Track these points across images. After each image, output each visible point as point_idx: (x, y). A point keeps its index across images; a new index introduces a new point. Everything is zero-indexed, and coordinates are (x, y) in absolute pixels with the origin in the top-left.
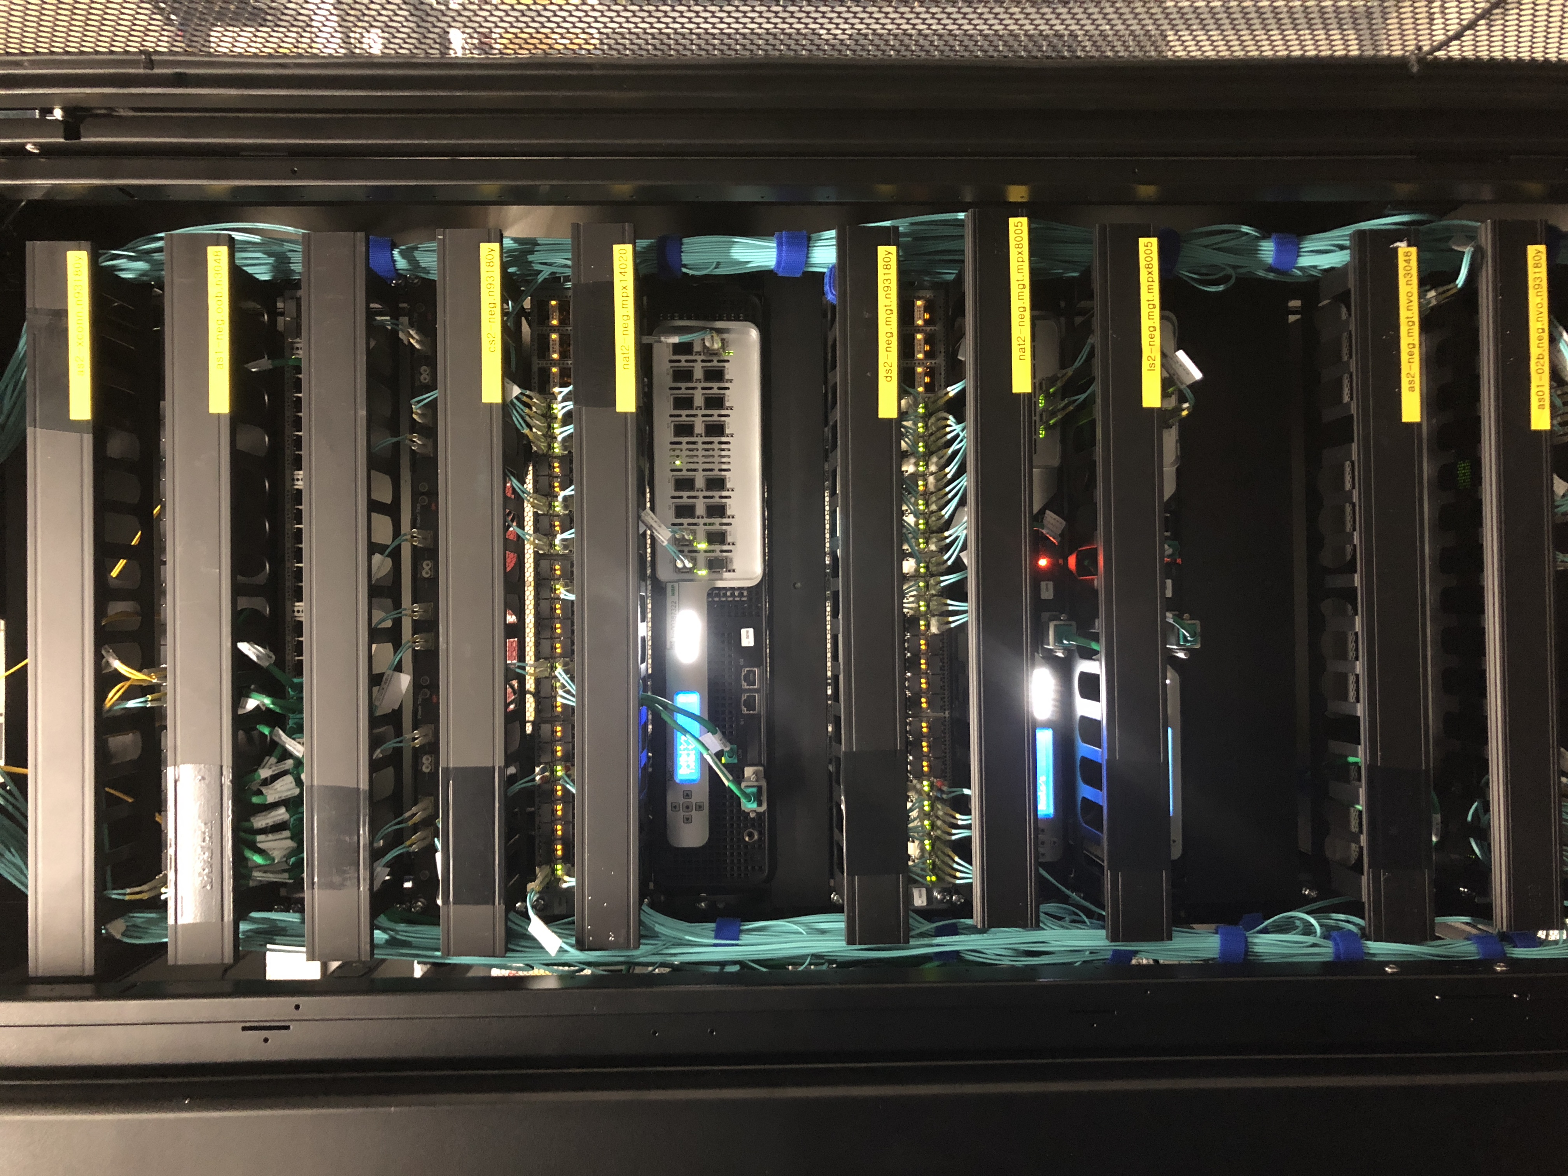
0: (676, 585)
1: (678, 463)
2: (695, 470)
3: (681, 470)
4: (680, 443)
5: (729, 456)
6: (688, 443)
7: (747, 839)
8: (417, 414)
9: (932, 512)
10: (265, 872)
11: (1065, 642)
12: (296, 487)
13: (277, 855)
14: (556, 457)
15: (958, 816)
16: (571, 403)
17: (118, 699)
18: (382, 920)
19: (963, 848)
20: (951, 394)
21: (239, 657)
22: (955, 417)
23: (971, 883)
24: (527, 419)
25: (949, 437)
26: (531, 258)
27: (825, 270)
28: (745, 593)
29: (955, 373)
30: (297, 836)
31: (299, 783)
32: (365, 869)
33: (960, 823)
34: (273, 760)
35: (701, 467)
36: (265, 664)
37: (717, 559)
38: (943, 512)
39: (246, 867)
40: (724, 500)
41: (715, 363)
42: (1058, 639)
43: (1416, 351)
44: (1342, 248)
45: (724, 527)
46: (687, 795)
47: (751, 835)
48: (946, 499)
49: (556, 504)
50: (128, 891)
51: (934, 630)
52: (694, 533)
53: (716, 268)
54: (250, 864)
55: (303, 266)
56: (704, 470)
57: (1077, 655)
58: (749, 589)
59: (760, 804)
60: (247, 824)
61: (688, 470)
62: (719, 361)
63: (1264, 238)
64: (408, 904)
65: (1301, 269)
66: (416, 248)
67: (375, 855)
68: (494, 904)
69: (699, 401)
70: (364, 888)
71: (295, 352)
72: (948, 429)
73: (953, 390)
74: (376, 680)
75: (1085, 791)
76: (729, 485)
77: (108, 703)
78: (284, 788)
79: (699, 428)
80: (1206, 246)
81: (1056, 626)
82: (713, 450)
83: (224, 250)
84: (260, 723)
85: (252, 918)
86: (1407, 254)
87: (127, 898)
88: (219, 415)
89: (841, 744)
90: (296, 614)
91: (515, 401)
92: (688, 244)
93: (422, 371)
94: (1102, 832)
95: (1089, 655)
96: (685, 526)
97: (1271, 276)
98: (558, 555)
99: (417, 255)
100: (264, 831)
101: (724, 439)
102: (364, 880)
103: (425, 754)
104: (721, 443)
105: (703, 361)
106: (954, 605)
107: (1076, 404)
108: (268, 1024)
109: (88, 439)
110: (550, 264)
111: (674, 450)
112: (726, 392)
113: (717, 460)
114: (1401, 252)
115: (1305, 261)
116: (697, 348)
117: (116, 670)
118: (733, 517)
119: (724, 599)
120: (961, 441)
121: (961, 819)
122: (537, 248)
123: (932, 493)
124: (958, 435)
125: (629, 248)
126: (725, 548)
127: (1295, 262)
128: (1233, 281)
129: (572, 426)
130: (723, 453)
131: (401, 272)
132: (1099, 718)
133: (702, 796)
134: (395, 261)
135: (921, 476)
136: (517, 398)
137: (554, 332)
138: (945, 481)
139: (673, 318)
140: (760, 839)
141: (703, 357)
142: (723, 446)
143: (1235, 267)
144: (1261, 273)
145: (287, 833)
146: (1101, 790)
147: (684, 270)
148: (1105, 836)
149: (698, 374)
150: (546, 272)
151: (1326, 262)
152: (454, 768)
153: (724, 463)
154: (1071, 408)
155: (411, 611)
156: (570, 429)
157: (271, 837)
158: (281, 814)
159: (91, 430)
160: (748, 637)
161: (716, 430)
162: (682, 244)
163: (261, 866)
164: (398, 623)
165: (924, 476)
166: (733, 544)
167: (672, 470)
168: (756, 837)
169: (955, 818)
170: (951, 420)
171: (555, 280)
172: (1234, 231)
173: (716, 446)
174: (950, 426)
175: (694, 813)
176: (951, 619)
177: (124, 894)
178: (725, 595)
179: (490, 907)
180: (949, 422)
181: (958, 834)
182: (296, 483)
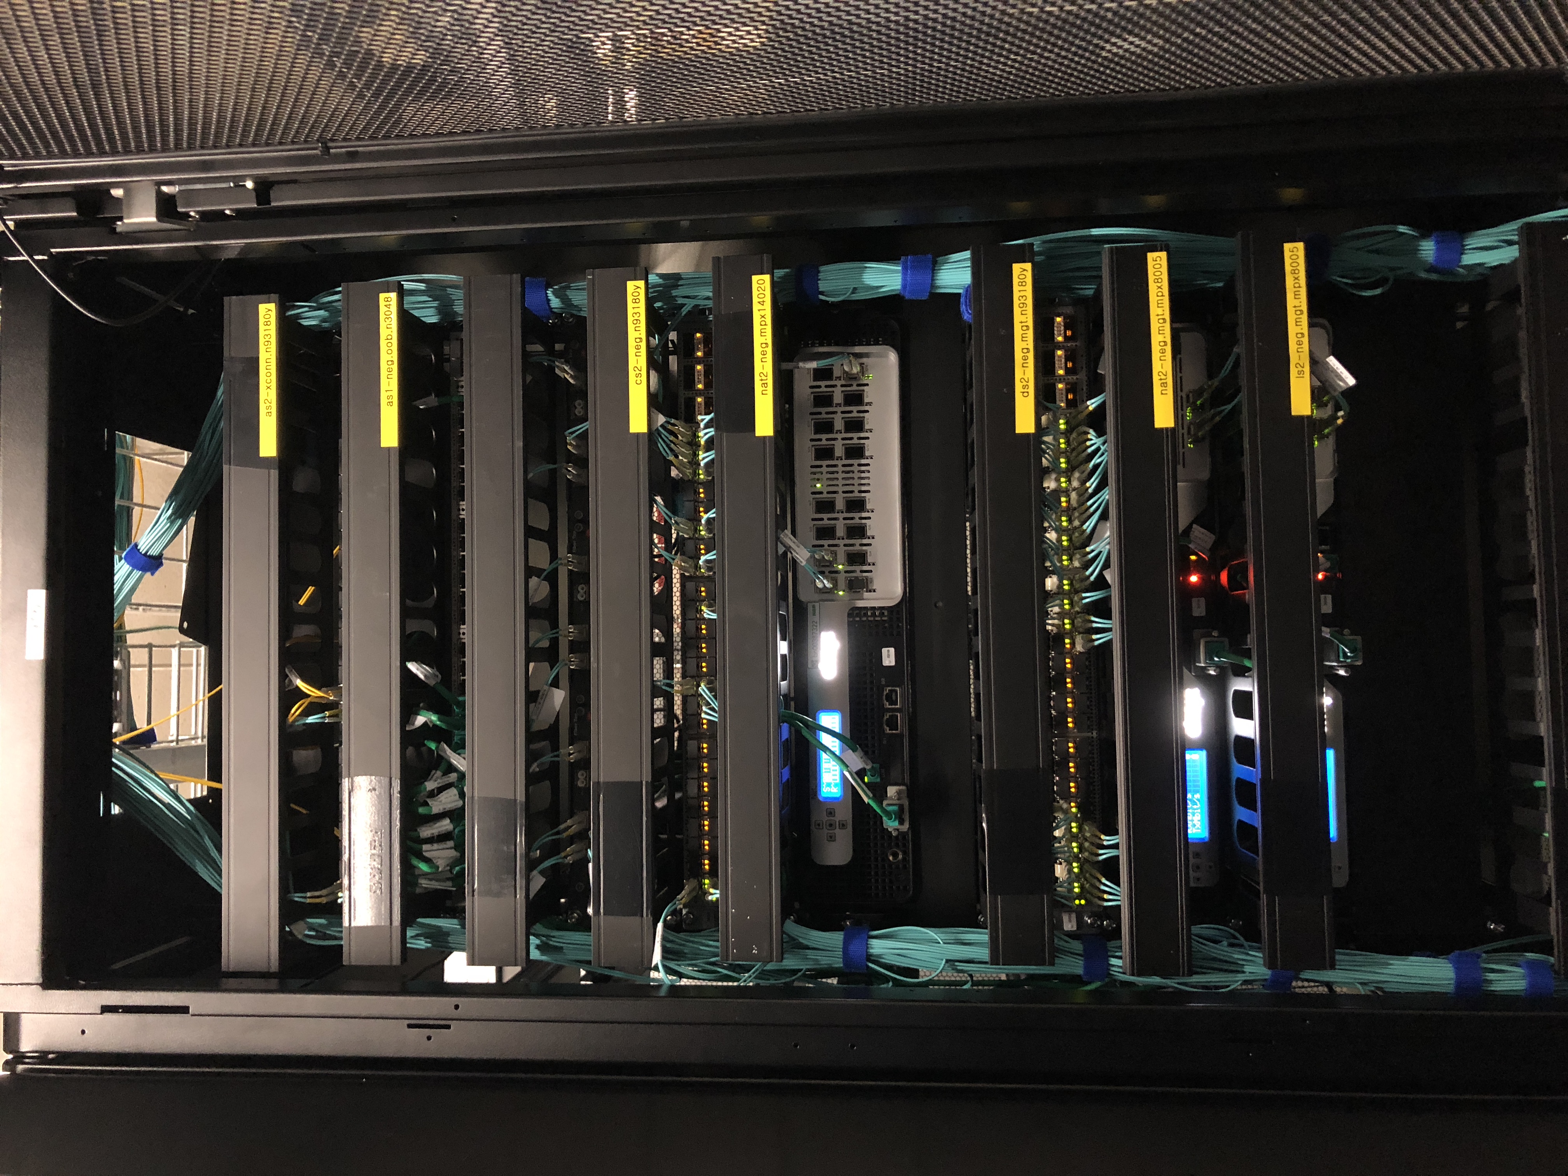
0: (817, 605)
1: (818, 485)
2: (835, 492)
3: (821, 493)
4: (821, 466)
5: (868, 478)
6: (828, 466)
7: (891, 858)
8: (571, 444)
9: (1076, 528)
10: (431, 880)
11: (1216, 659)
12: (461, 517)
13: (441, 864)
14: (701, 484)
15: (1103, 837)
16: (712, 429)
17: (299, 715)
18: (538, 928)
19: (1110, 869)
20: (1091, 408)
21: (406, 675)
22: (1095, 431)
23: (1119, 906)
24: (672, 445)
25: (1090, 450)
26: (674, 293)
27: (961, 291)
28: (886, 613)
29: (1096, 387)
30: (460, 847)
31: (462, 795)
32: (521, 877)
33: (1105, 843)
34: (439, 773)
35: (840, 489)
36: (432, 682)
37: (857, 578)
38: (1085, 527)
39: (413, 875)
40: (864, 521)
41: (855, 388)
42: (1209, 656)
44: (1510, 243)
45: (864, 548)
46: (831, 813)
47: (895, 855)
48: (1088, 513)
49: (701, 528)
50: (309, 894)
51: (1079, 648)
52: (835, 554)
53: (853, 293)
54: (417, 872)
55: (465, 308)
56: (844, 492)
57: (1230, 673)
58: (889, 608)
59: (901, 822)
60: (412, 834)
61: (828, 493)
62: (859, 385)
63: (1425, 236)
64: (565, 915)
65: (1465, 267)
66: (569, 287)
67: (531, 865)
68: (642, 916)
69: (839, 424)
70: (520, 895)
71: (460, 390)
72: (1088, 443)
73: (1092, 404)
74: (532, 697)
75: (1241, 813)
76: (869, 506)
77: (291, 719)
78: (448, 800)
79: (839, 451)
80: (1358, 249)
81: (1206, 642)
82: (853, 472)
83: (393, 296)
84: (428, 739)
85: (420, 923)
87: (308, 901)
88: (389, 449)
89: (982, 762)
90: (462, 636)
91: (660, 429)
92: (825, 271)
93: (576, 404)
94: (1258, 855)
95: (1241, 672)
96: (826, 547)
97: (1434, 277)
98: (703, 577)
99: (568, 292)
100: (430, 840)
101: (863, 461)
102: (521, 888)
103: (581, 769)
104: (860, 465)
105: (842, 386)
106: (1098, 622)
107: (1222, 415)
108: (431, 1022)
109: (274, 474)
110: (694, 297)
111: (815, 473)
112: (866, 415)
113: (856, 482)
115: (1469, 259)
116: (837, 373)
117: (297, 687)
118: (873, 538)
119: (864, 619)
120: (1103, 454)
121: (1107, 840)
122: (680, 283)
123: (1075, 509)
124: (1098, 449)
125: (767, 278)
126: (865, 568)
127: (1460, 261)
128: (1390, 282)
129: (713, 452)
130: (863, 475)
131: (555, 310)
132: (1252, 737)
133: (845, 814)
134: (549, 300)
135: (1063, 492)
136: (662, 426)
137: (699, 364)
138: (1087, 495)
139: (813, 345)
140: (904, 859)
141: (843, 382)
142: (863, 468)
143: (1392, 269)
144: (1423, 275)
145: (451, 844)
146: (1256, 811)
147: (821, 297)
148: (1260, 859)
149: (838, 398)
150: (689, 304)
151: (1493, 259)
152: (604, 783)
153: (864, 484)
154: (1218, 419)
155: (568, 631)
156: (711, 455)
157: (436, 846)
158: (446, 825)
159: (277, 467)
160: (889, 656)
161: (856, 452)
162: (819, 272)
163: (426, 874)
164: (554, 642)
165: (1066, 492)
166: (874, 564)
167: (813, 493)
168: (900, 857)
169: (1100, 839)
170: (1092, 434)
171: (699, 312)
172: (1390, 232)
173: (856, 468)
174: (1091, 440)
175: (838, 831)
176: (1094, 637)
177: (305, 898)
178: (866, 615)
179: (638, 918)
180: (1089, 436)
181: (1105, 855)
182: (462, 512)
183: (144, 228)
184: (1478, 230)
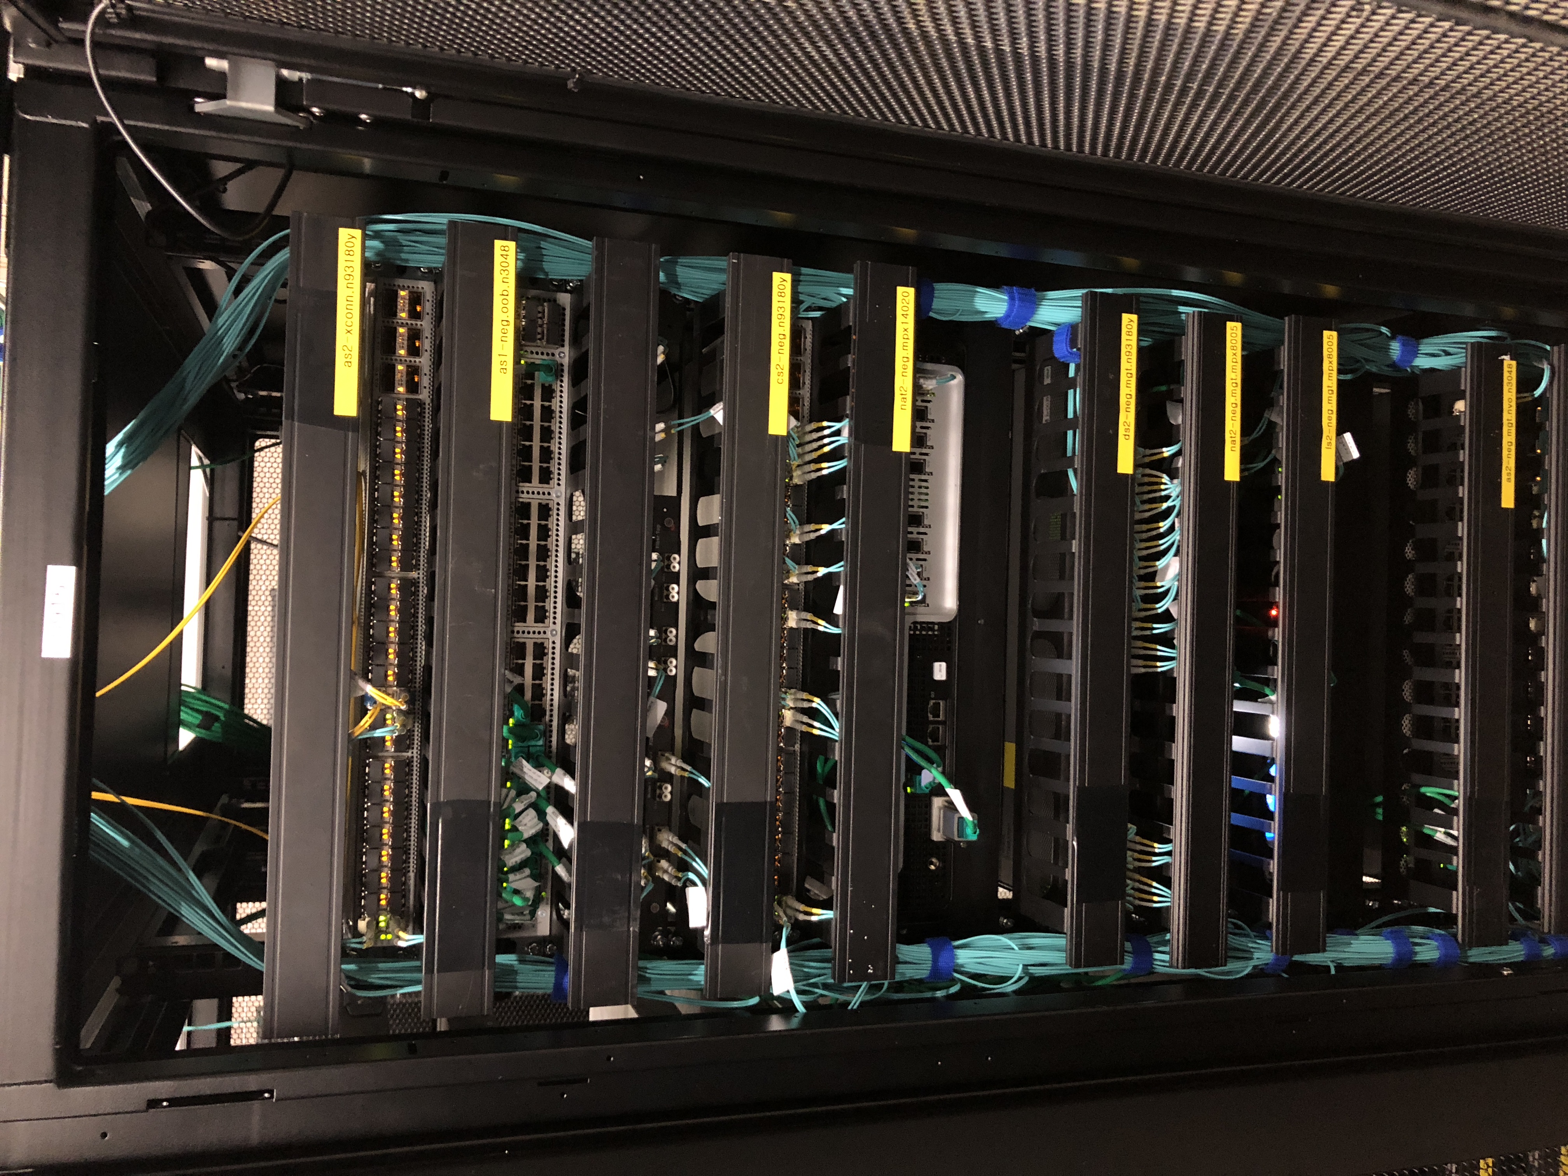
5: (927, 494)
7: (933, 867)
10: (513, 914)
15: (1156, 845)
17: (368, 727)
19: (1163, 876)
20: (1166, 455)
22: (1169, 476)
23: (1168, 908)
25: (1163, 493)
27: (1055, 328)
28: (936, 627)
33: (1157, 851)
34: (513, 793)
38: (1157, 563)
40: (921, 536)
43: (1513, 448)
45: (920, 563)
47: (932, 863)
53: (960, 315)
58: (940, 624)
62: (923, 401)
63: (1393, 338)
65: (1414, 368)
68: (761, 942)
72: (1163, 487)
76: (926, 522)
78: (528, 823)
82: (914, 487)
83: (512, 245)
86: (1510, 366)
88: (500, 423)
90: (516, 635)
91: (791, 432)
92: (940, 289)
95: (1255, 697)
99: (678, 269)
100: (513, 869)
101: (923, 477)
104: (922, 480)
106: (1163, 651)
109: (353, 438)
112: (929, 431)
113: (916, 497)
114: (1506, 363)
115: (1423, 362)
117: (367, 693)
118: (929, 553)
119: (918, 633)
121: (1158, 847)
125: (913, 291)
127: (1410, 362)
128: (1362, 372)
130: (924, 491)
136: (792, 429)
138: (1154, 533)
140: (943, 867)
142: (925, 484)
143: (1367, 361)
145: (527, 871)
147: (931, 314)
148: (1275, 861)
152: (725, 804)
153: (924, 500)
157: (518, 875)
158: (522, 851)
159: (356, 429)
160: (940, 671)
161: (917, 467)
162: (934, 289)
166: (928, 579)
168: (938, 865)
170: (1165, 479)
172: (1367, 330)
173: (917, 483)
176: (1159, 664)
179: (757, 945)
180: (1163, 481)
181: (1158, 861)
182: (521, 495)
183: (258, 117)
184: (1427, 337)
